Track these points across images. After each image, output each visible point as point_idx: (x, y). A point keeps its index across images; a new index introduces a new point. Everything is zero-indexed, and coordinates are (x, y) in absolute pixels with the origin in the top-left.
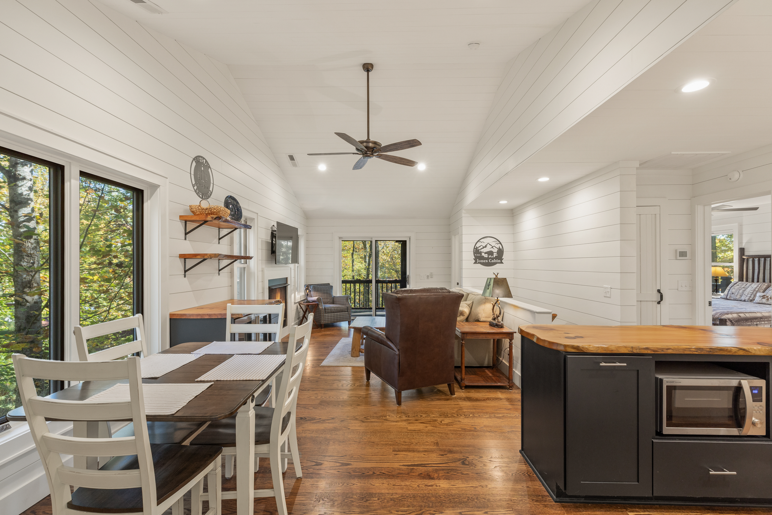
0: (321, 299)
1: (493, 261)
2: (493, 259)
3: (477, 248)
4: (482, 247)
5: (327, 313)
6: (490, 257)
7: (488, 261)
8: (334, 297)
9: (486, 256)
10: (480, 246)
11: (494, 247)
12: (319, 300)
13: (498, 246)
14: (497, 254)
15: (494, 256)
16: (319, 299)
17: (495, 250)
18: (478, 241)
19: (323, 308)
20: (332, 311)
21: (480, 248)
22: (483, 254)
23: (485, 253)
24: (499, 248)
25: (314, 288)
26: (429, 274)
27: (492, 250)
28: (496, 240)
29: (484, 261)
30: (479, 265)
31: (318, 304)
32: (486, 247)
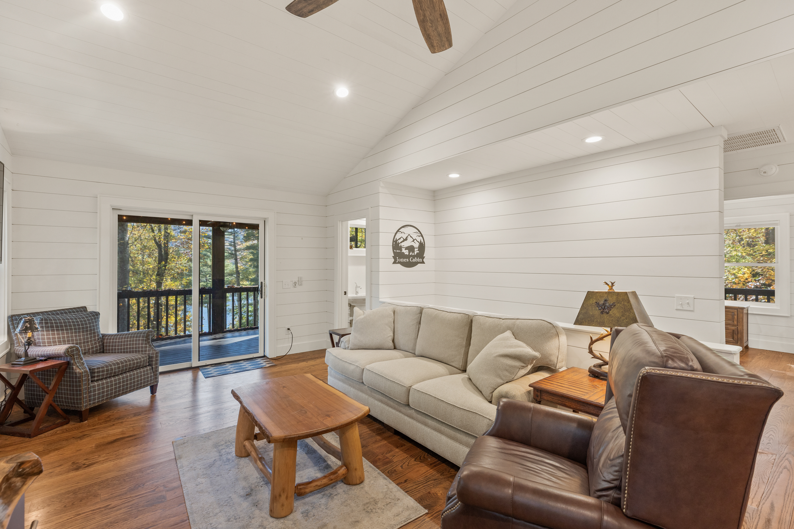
0: (77, 349)
1: (414, 260)
2: (414, 257)
3: (397, 240)
4: (402, 240)
5: (97, 380)
6: (411, 254)
7: (409, 260)
8: (104, 335)
9: (406, 252)
10: (400, 239)
11: (415, 241)
12: (69, 353)
13: (419, 239)
14: (418, 250)
15: (416, 253)
16: (72, 351)
17: (416, 245)
18: (398, 231)
19: (86, 372)
20: (111, 373)
21: (400, 241)
22: (404, 250)
23: (406, 248)
24: (421, 242)
25: (46, 323)
26: (296, 280)
27: (413, 244)
28: (418, 231)
29: (405, 260)
30: (399, 265)
31: (68, 363)
32: (406, 239)
